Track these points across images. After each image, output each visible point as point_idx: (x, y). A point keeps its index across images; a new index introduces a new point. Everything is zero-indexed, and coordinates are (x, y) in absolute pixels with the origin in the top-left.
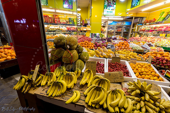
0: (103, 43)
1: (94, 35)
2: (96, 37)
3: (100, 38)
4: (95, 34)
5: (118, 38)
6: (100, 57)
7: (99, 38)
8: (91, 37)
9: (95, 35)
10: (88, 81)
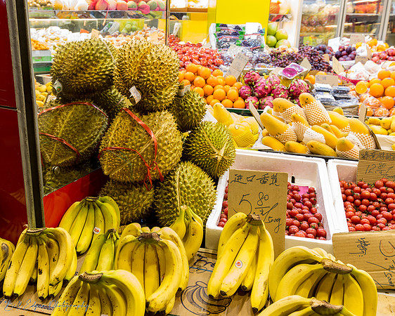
0: (289, 76)
1: (235, 34)
2: (246, 44)
3: (267, 51)
4: (237, 28)
5: (362, 50)
6: (289, 152)
7: (261, 49)
8: (219, 45)
9: (238, 31)
10: (250, 276)
